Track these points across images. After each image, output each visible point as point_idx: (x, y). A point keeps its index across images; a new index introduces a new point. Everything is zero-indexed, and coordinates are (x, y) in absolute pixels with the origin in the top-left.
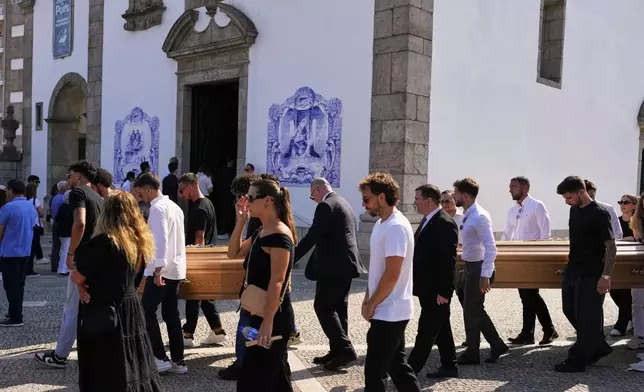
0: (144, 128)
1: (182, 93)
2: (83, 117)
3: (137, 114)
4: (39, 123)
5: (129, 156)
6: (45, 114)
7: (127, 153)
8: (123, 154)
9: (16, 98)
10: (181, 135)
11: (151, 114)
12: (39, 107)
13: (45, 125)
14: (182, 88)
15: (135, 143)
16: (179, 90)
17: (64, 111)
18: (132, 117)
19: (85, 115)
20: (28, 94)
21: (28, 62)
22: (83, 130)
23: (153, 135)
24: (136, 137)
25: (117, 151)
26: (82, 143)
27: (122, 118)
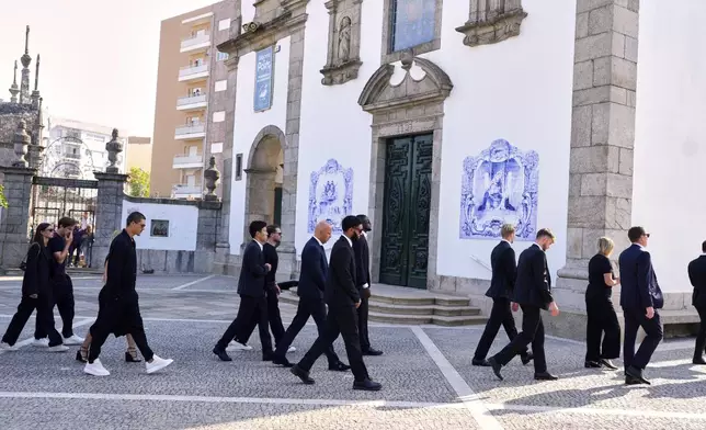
0: (338, 179)
1: (376, 145)
2: (280, 167)
3: (333, 165)
4: (239, 174)
5: (323, 206)
6: (245, 166)
7: (322, 203)
8: (318, 204)
9: (217, 148)
10: (375, 186)
11: (345, 165)
12: (239, 158)
13: (244, 174)
14: (377, 140)
15: (330, 193)
16: (374, 142)
17: (262, 162)
18: (328, 168)
19: (282, 166)
20: (229, 145)
21: (230, 115)
22: (279, 179)
23: (347, 187)
24: (330, 187)
25: (313, 201)
26: (279, 192)
27: (317, 170)
